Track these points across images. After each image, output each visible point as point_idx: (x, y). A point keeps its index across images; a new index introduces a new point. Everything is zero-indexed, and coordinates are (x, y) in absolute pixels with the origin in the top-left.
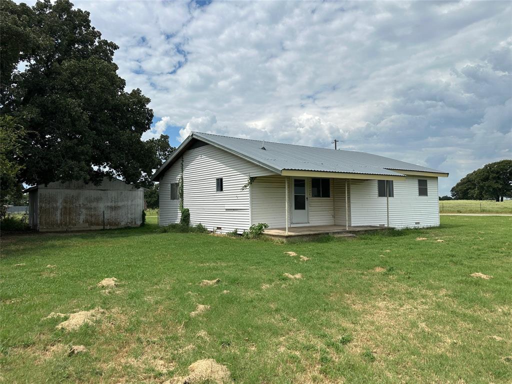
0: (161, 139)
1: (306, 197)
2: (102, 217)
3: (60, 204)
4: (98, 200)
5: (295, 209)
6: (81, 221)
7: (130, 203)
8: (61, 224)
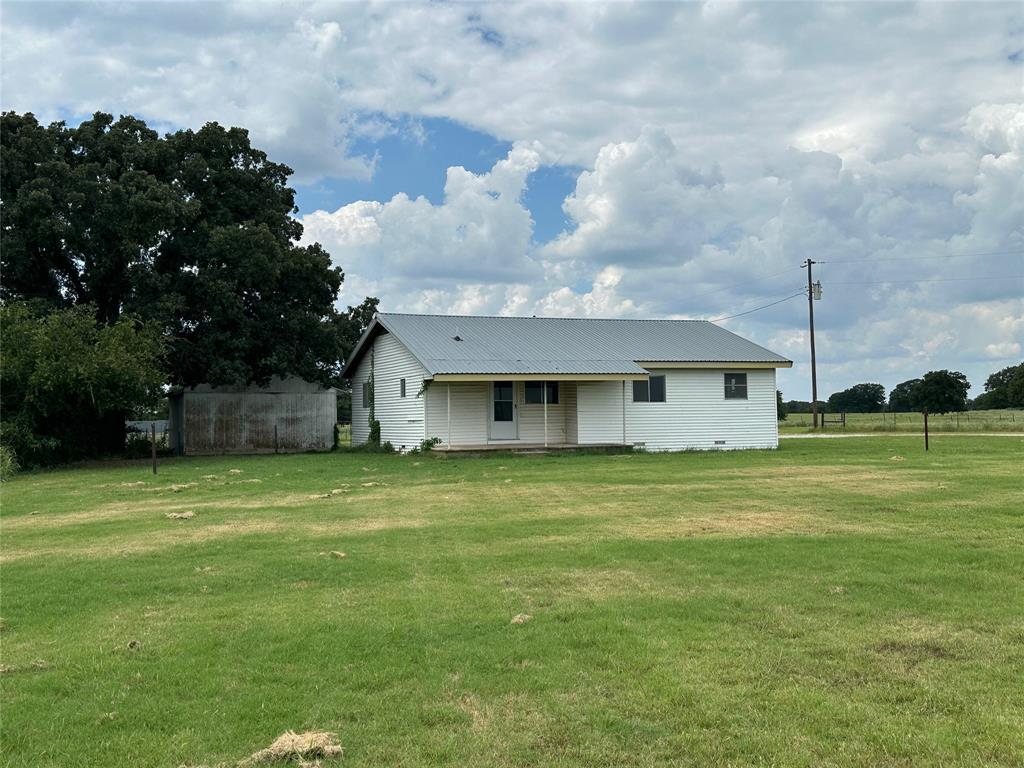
0: (366, 305)
1: (514, 404)
2: (273, 434)
3: (213, 415)
4: (267, 408)
5: (496, 419)
6: (243, 440)
7: (314, 413)
8: (215, 445)
